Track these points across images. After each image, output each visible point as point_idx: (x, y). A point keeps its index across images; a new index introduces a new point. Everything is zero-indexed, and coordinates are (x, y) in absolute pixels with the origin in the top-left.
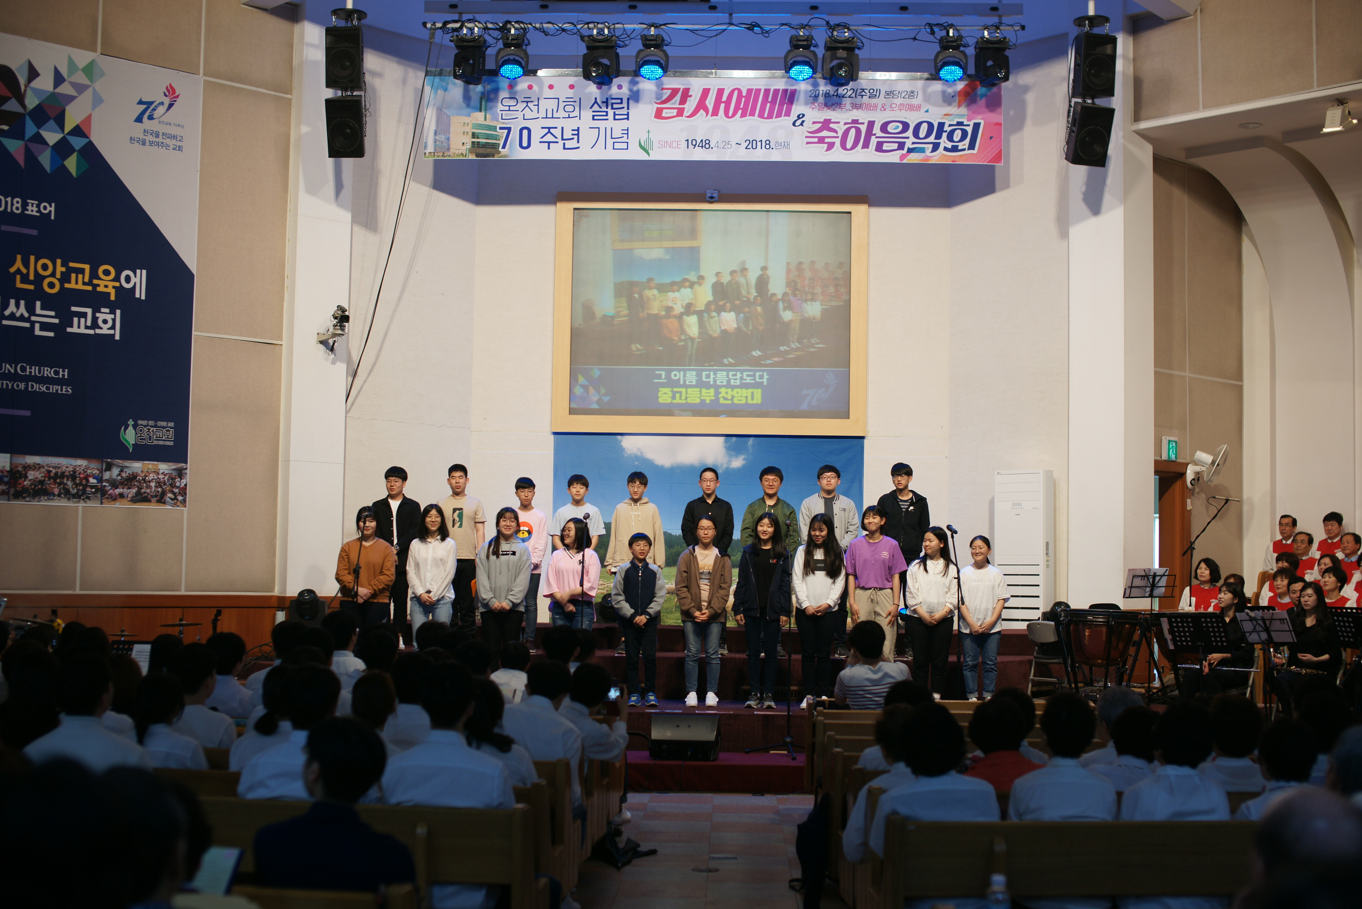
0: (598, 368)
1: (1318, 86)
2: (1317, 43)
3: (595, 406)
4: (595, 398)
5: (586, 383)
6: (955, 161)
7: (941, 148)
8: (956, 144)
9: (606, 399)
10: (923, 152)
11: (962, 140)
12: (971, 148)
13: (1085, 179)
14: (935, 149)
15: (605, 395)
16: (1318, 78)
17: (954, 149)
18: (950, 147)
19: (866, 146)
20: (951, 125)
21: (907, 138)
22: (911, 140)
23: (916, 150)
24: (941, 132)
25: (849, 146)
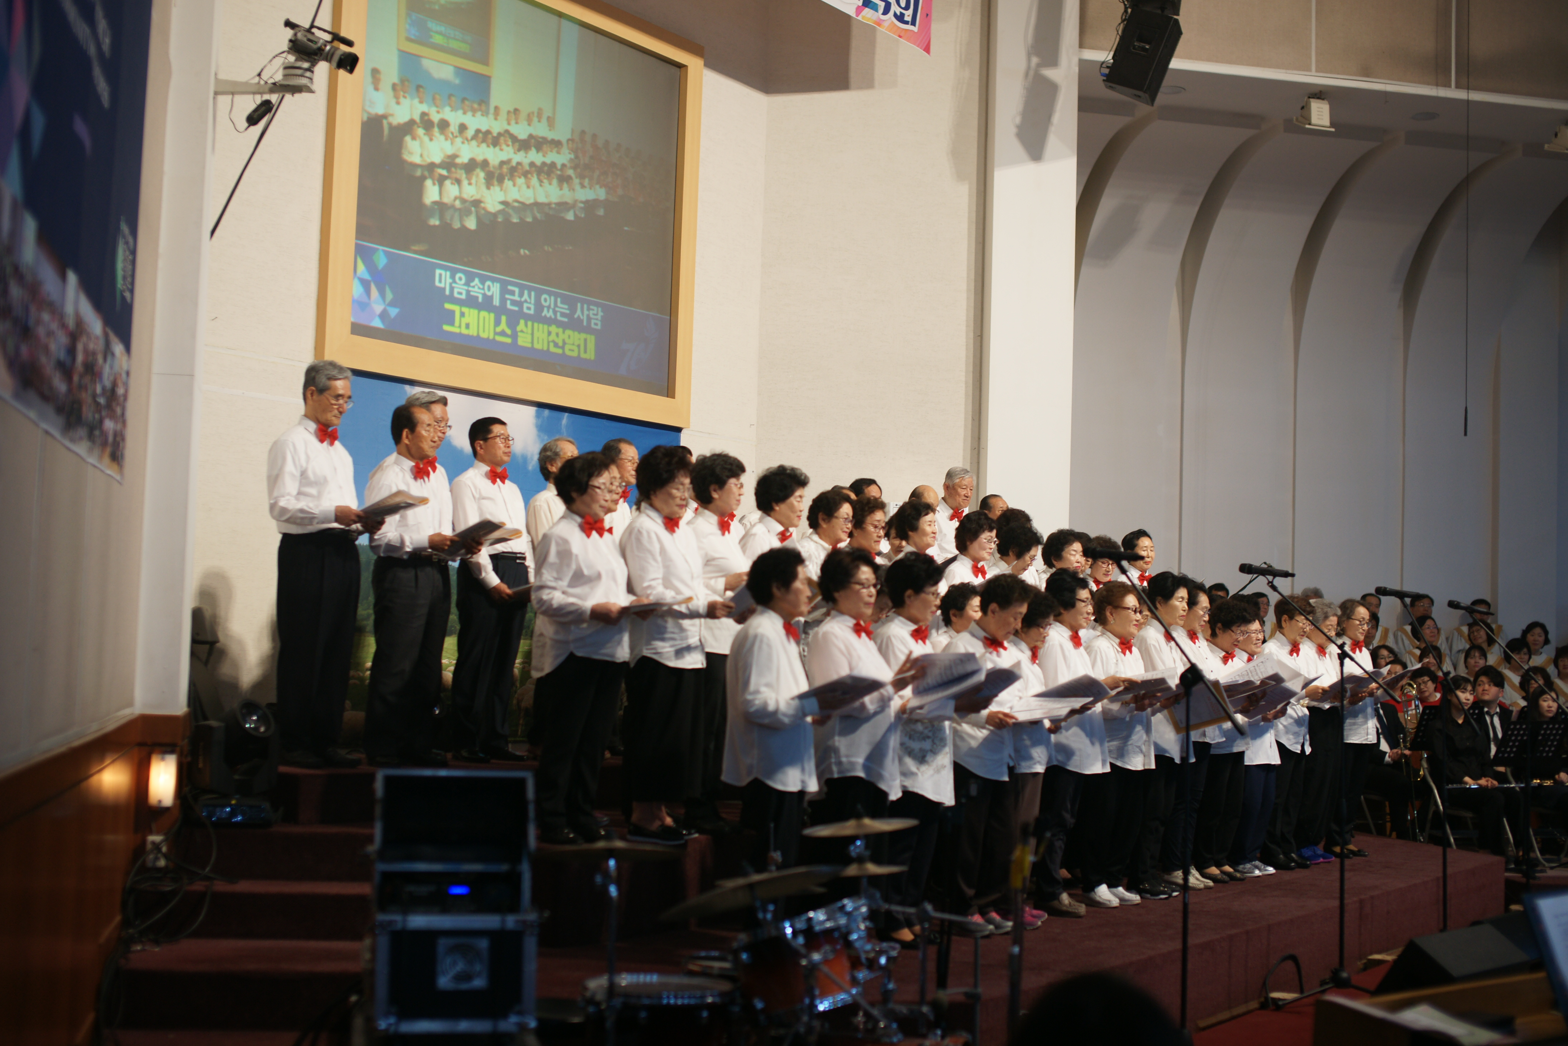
0: (384, 251)
1: (1317, 71)
2: (1317, 19)
3: (377, 323)
4: (378, 308)
5: (367, 276)
6: (900, 37)
7: (891, 13)
8: (903, 11)
9: (393, 312)
10: (876, 10)
11: (907, 8)
12: (913, 23)
13: (1020, 108)
14: (886, 11)
15: (392, 304)
16: (1317, 61)
17: (900, 18)
18: (898, 14)
23: (871, 5)
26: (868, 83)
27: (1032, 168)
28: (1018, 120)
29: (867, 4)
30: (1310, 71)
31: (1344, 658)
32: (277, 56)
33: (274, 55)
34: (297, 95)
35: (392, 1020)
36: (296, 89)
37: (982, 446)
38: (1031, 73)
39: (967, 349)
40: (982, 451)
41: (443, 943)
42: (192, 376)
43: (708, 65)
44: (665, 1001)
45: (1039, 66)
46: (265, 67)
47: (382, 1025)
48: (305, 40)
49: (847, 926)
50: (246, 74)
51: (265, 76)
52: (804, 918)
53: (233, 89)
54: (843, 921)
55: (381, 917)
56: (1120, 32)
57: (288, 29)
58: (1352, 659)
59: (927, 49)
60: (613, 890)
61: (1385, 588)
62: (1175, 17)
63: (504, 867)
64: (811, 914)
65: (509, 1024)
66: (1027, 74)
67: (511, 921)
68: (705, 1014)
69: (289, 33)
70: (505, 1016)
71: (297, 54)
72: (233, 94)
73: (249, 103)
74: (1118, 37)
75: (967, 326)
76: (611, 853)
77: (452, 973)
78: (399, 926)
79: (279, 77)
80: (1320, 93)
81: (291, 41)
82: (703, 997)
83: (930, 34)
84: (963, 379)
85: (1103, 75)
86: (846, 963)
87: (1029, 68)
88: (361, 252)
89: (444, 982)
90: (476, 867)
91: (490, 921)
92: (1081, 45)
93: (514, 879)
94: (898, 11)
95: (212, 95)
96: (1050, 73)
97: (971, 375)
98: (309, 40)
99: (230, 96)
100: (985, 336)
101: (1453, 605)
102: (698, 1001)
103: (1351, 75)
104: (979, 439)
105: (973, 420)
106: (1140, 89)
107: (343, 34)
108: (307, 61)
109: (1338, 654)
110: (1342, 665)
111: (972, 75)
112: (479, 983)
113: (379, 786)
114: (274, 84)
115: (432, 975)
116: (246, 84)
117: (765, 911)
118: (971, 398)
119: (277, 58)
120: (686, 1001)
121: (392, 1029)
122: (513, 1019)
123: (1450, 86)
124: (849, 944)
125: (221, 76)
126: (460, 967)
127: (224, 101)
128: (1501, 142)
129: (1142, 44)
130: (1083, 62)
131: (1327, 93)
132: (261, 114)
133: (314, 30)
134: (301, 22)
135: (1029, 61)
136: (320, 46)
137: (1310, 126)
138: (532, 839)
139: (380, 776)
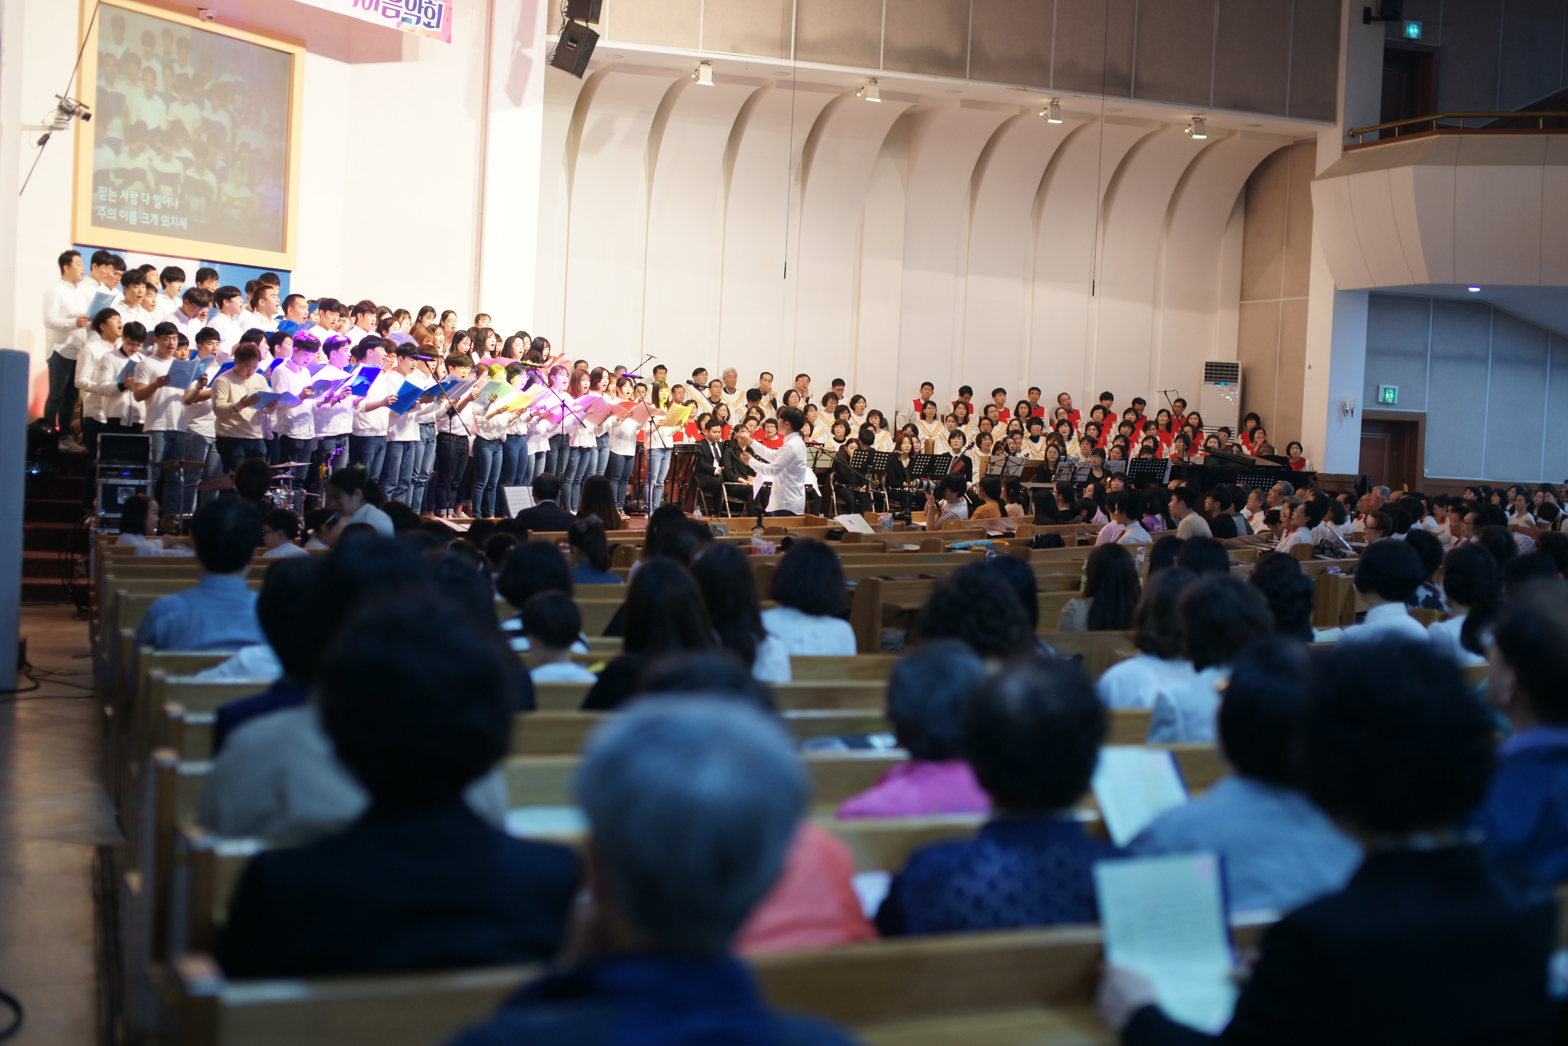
2: (704, 16)
6: (428, 36)
7: (422, 23)
8: (430, 21)
10: (411, 23)
11: (433, 18)
12: (438, 26)
13: (508, 73)
14: (418, 22)
16: (703, 44)
17: (428, 25)
18: (427, 23)
19: (376, 9)
20: (426, 3)
21: (402, 7)
22: (403, 10)
23: (407, 20)
24: (420, 7)
25: (366, 6)
26: (416, 58)
27: (514, 111)
28: (506, 81)
29: (404, 20)
30: (698, 48)
32: (51, 112)
33: (49, 111)
34: (61, 132)
36: (61, 129)
38: (516, 52)
39: (473, 222)
41: (120, 489)
43: (307, 51)
45: (520, 47)
46: (46, 117)
48: (65, 105)
50: (36, 122)
51: (45, 122)
53: (31, 128)
57: (56, 99)
59: (449, 41)
60: (182, 479)
62: (595, 28)
63: (142, 467)
66: (513, 53)
67: (143, 482)
69: (58, 101)
71: (62, 112)
72: (30, 130)
73: (39, 135)
75: (473, 207)
78: (107, 483)
79: (52, 123)
80: (705, 62)
81: (59, 105)
83: (450, 31)
85: (550, 60)
87: (514, 48)
90: (132, 466)
91: (136, 482)
92: (546, 34)
93: (146, 470)
94: (426, 21)
95: (21, 131)
96: (527, 52)
98: (68, 106)
99: (29, 132)
103: (725, 51)
104: (479, 276)
107: (83, 102)
108: (67, 115)
111: (479, 51)
113: (99, 439)
114: (50, 126)
116: (35, 126)
123: (792, 60)
125: (24, 122)
127: (25, 134)
128: (841, 87)
129: (572, 44)
130: (548, 43)
131: (710, 61)
132: (43, 141)
133: (69, 100)
134: (63, 96)
135: (514, 44)
136: (73, 108)
137: (700, 82)
138: (151, 457)
139: (99, 436)
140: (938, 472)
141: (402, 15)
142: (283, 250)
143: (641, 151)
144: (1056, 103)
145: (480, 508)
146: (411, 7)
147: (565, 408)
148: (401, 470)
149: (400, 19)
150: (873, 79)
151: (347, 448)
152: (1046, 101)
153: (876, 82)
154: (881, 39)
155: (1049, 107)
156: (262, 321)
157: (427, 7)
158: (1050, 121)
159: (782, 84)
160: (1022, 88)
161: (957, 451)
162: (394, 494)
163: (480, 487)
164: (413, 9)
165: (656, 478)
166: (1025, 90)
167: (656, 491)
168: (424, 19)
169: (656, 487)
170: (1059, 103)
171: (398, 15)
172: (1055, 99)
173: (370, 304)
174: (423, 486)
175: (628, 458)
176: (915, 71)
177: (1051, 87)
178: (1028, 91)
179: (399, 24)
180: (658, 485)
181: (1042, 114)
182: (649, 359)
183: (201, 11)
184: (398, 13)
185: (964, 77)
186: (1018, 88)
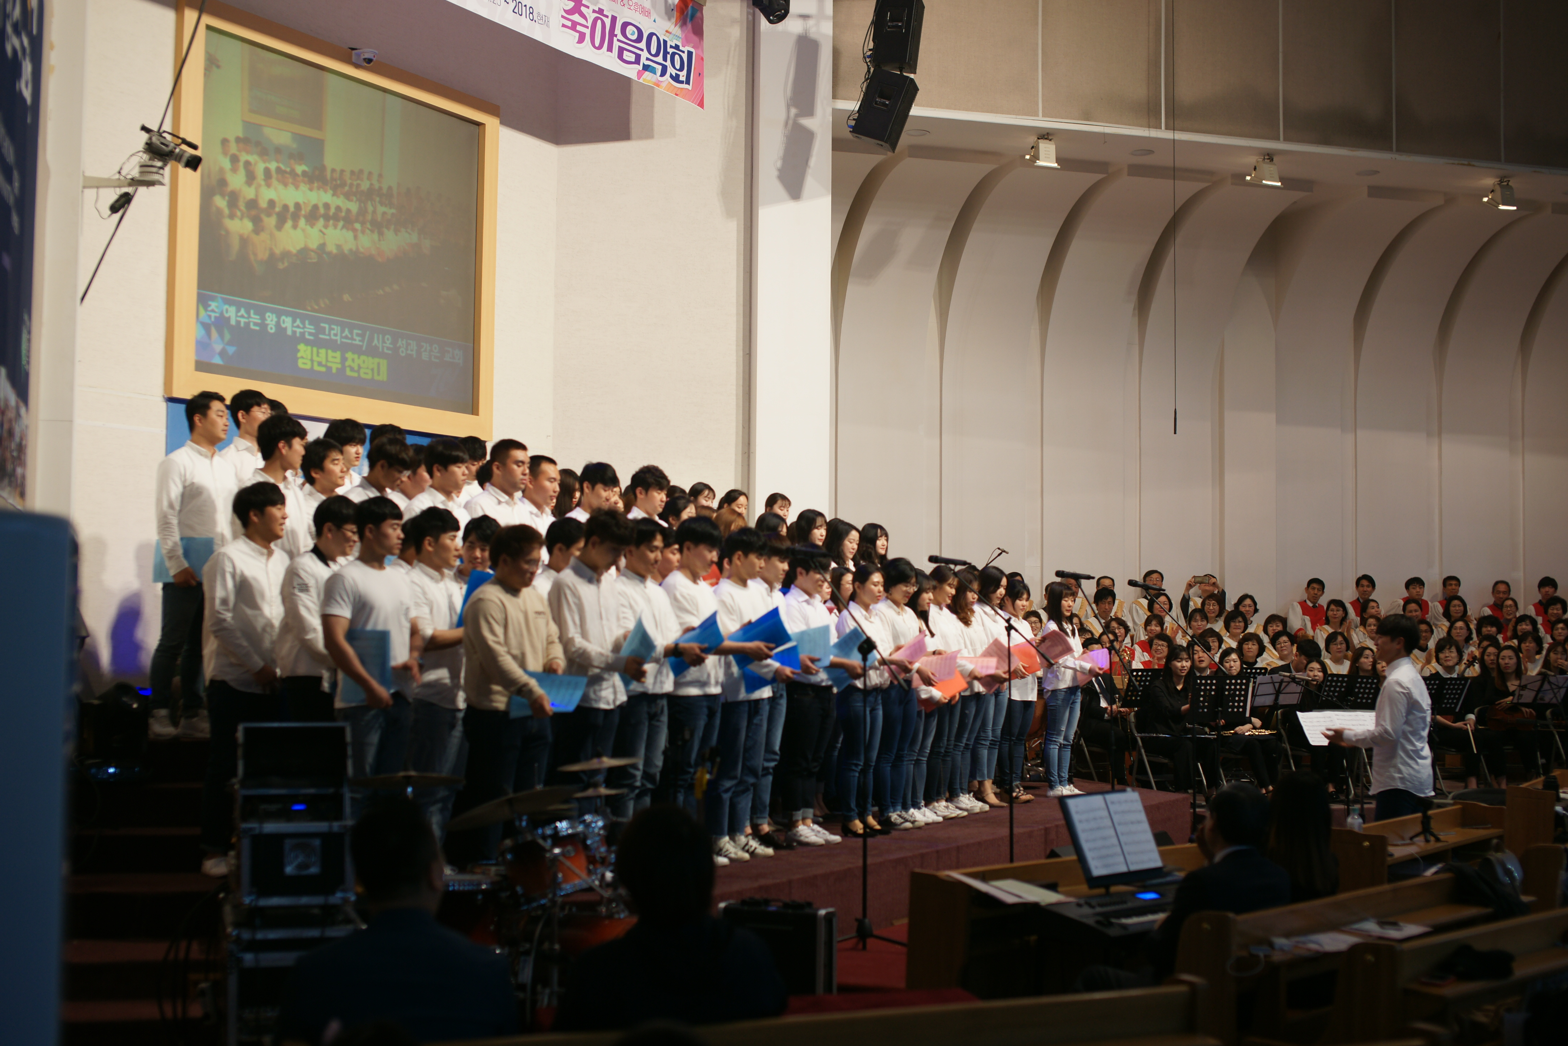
0: (222, 298)
1: (1043, 116)
2: (1043, 71)
3: (217, 360)
4: (218, 347)
5: (208, 321)
6: (675, 95)
7: (668, 74)
8: (678, 73)
9: (231, 350)
10: (655, 73)
11: (681, 69)
12: (688, 82)
13: (781, 153)
14: (663, 73)
15: (230, 343)
16: (1044, 107)
17: (676, 78)
18: (674, 75)
19: (610, 49)
20: (671, 47)
21: (642, 50)
22: (644, 55)
23: (650, 68)
24: (666, 53)
25: (597, 44)
26: (649, 135)
27: (791, 206)
28: (779, 164)
29: (646, 68)
30: (1038, 116)
31: (1010, 630)
32: (133, 155)
33: (131, 154)
34: (151, 188)
35: (253, 897)
36: (150, 184)
37: (751, 451)
38: (791, 122)
39: (737, 366)
40: (751, 455)
41: (288, 843)
42: (71, 421)
43: (504, 123)
44: (451, 889)
45: (797, 116)
46: (124, 163)
47: (247, 900)
48: (158, 143)
49: (583, 833)
50: (109, 172)
51: (124, 173)
52: (553, 826)
53: (98, 184)
54: (580, 828)
55: (244, 826)
56: (864, 89)
57: (143, 133)
58: (1016, 630)
59: (701, 104)
61: (1063, 572)
62: (912, 76)
63: (331, 791)
64: (558, 824)
65: (337, 897)
66: (787, 123)
67: (336, 826)
68: (480, 897)
69: (145, 136)
70: (333, 892)
71: (151, 154)
72: (98, 187)
73: (112, 195)
74: (862, 93)
75: (737, 345)
76: (408, 781)
77: (295, 864)
78: (257, 832)
79: (135, 173)
80: (1046, 135)
81: (147, 144)
82: (480, 884)
83: (703, 90)
84: (734, 392)
85: (850, 127)
86: (583, 860)
87: (788, 117)
88: (203, 300)
89: (289, 870)
90: (312, 791)
91: (321, 826)
92: (834, 97)
93: (338, 799)
94: (674, 72)
95: (81, 189)
96: (806, 122)
97: (741, 388)
98: (162, 144)
99: (95, 190)
100: (753, 354)
101: (1132, 583)
102: (475, 888)
103: (1073, 119)
104: (749, 444)
105: (744, 427)
106: (882, 140)
107: (188, 138)
108: (159, 160)
109: (1006, 627)
110: (1009, 635)
111: (739, 124)
112: (314, 870)
113: (240, 735)
114: (132, 179)
115: (282, 866)
116: (109, 180)
117: (521, 820)
118: (741, 409)
119: (134, 157)
120: (466, 888)
121: (254, 904)
122: (339, 895)
123: (1161, 128)
124: (586, 847)
125: (87, 174)
126: (300, 859)
127: (90, 193)
128: (1211, 173)
129: (883, 100)
130: (836, 112)
131: (1052, 134)
132: (122, 204)
133: (165, 135)
134: (155, 128)
135: (788, 111)
136: (170, 148)
137: (1039, 163)
138: (350, 770)
139: (241, 728)
140: (1448, 703)
141: (643, 60)
142: (474, 410)
143: (930, 278)
144: (1505, 184)
145: (855, 803)
146: (653, 51)
147: (1013, 632)
148: (746, 750)
149: (640, 67)
150: (1268, 155)
151: (665, 718)
152: (1490, 181)
153: (1271, 160)
154: (1279, 99)
155: (1498, 189)
156: (500, 502)
157: (673, 54)
158: (1502, 207)
159: (1136, 170)
160: (1466, 163)
161: (1450, 669)
162: (734, 792)
163: (854, 768)
164: (657, 55)
165: (1063, 734)
166: (1469, 165)
167: (1063, 753)
168: (671, 70)
169: (1062, 747)
170: (1510, 184)
171: (637, 61)
172: (1505, 177)
173: (658, 474)
174: (769, 773)
175: (1027, 704)
176: (1326, 141)
177: (1503, 158)
178: (1474, 166)
179: (640, 74)
180: (1066, 743)
181: (1485, 199)
182: (1000, 555)
183: (354, 52)
184: (638, 57)
185: (1390, 149)
186: (1461, 162)
